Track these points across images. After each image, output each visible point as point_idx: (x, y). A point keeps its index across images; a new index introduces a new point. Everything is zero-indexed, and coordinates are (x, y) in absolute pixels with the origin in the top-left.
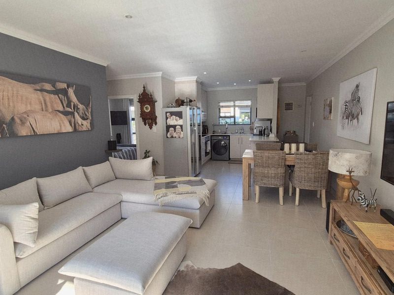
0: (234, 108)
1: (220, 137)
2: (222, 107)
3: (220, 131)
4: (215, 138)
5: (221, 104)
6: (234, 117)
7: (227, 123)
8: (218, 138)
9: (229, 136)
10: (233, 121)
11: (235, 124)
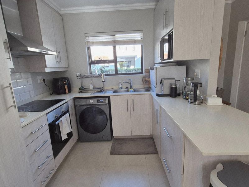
0: (114, 48)
1: (91, 101)
2: (93, 43)
3: (91, 87)
4: (83, 102)
5: (91, 39)
6: (115, 61)
7: (102, 72)
8: (88, 103)
9: (109, 97)
10: (114, 68)
11: (116, 73)
